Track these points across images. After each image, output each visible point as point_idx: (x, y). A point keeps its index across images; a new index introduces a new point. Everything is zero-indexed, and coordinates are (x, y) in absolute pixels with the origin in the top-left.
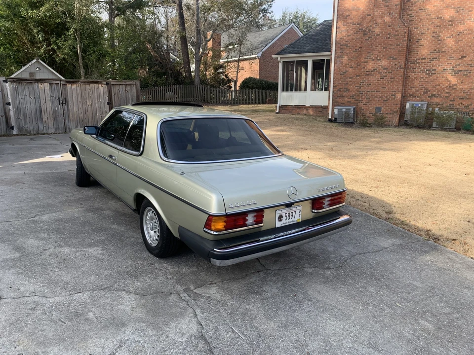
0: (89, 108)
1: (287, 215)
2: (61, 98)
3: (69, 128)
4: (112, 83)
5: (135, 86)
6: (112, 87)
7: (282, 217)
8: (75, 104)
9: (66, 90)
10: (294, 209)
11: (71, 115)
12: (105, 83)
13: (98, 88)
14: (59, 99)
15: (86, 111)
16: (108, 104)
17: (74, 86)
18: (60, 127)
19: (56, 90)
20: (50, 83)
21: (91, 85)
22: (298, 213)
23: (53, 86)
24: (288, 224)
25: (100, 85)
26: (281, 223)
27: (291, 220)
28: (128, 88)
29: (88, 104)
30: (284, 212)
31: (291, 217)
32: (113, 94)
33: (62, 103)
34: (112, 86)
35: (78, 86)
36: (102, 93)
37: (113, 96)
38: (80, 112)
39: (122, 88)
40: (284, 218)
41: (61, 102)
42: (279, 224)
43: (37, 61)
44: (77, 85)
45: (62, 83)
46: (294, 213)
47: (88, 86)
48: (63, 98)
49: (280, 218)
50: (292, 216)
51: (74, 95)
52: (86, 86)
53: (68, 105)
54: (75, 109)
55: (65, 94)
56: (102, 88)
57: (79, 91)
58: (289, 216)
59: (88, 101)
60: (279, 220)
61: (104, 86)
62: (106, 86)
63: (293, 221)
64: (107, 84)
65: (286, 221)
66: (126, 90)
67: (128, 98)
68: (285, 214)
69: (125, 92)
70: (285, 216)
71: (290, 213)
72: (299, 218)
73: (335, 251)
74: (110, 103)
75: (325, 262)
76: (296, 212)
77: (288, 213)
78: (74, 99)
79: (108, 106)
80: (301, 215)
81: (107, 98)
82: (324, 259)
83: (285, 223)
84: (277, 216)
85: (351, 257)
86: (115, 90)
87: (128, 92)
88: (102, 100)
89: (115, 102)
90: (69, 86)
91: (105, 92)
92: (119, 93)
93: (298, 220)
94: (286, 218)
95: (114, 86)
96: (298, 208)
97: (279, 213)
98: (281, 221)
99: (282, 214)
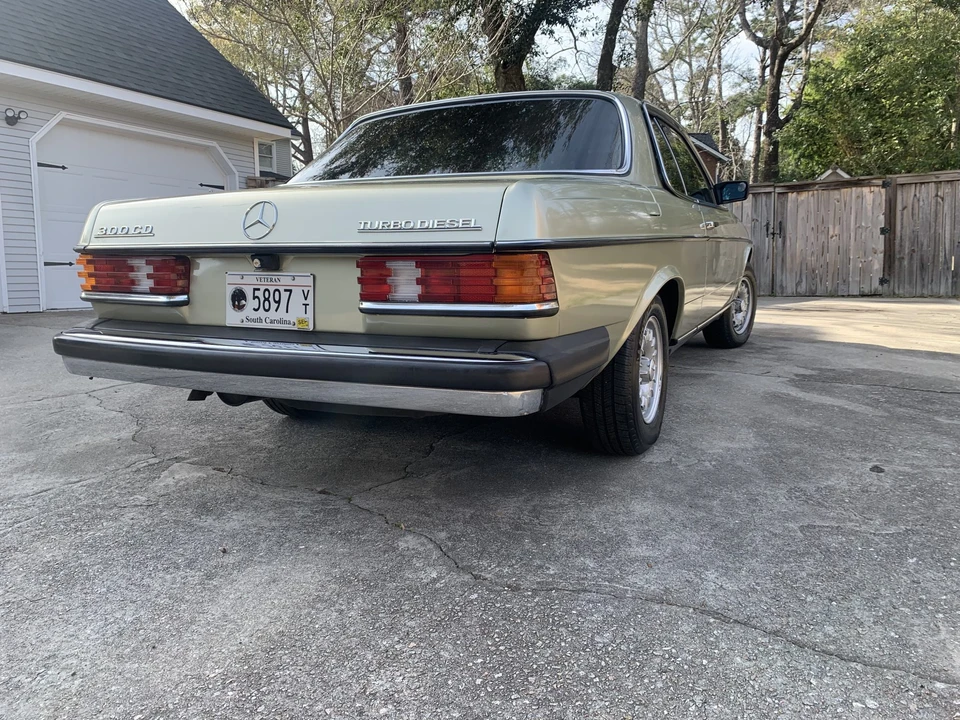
0: (833, 243)
1: (259, 294)
2: (772, 223)
3: (781, 286)
4: (901, 180)
6: (899, 193)
7: (245, 298)
8: (799, 236)
9: (784, 206)
10: (284, 279)
11: (788, 260)
12: (880, 182)
13: (860, 197)
14: (768, 225)
15: (824, 250)
16: (883, 231)
17: (804, 196)
18: (762, 284)
19: (764, 208)
20: (753, 194)
21: (844, 190)
22: (297, 295)
23: (759, 199)
24: (263, 325)
25: (866, 190)
26: (242, 315)
27: (272, 314)
28: (945, 190)
29: (831, 233)
30: (249, 277)
31: (274, 306)
32: (899, 207)
33: (773, 234)
34: (899, 187)
35: (813, 195)
36: (869, 208)
37: (899, 213)
38: (809, 253)
39: (927, 193)
40: (251, 303)
41: (771, 230)
42: (233, 318)
43: (834, 173)
44: (811, 193)
45: (778, 190)
46: (285, 296)
47: (835, 194)
48: (777, 224)
49: (238, 297)
50: (278, 302)
51: (802, 213)
52: (832, 192)
53: (784, 238)
54: (799, 245)
55: (782, 214)
56: (872, 197)
57: (812, 207)
58: (269, 300)
59: (831, 227)
60: (234, 305)
61: (876, 189)
62: (883, 191)
63: (281, 321)
64: (884, 185)
65: (256, 315)
66: (937, 195)
67: (940, 215)
68: (255, 290)
69: (933, 202)
70: (254, 298)
71: (272, 289)
72: (302, 315)
73: (632, 561)
74: (888, 231)
75: (508, 557)
76: (290, 291)
77: (262, 288)
78: (799, 222)
79: (882, 237)
80: (310, 309)
81: (882, 217)
82: (526, 553)
83: (254, 321)
84: (230, 291)
85: (634, 598)
86: (905, 197)
87: (943, 199)
88: (866, 224)
89: (902, 228)
90: (792, 196)
91: (877, 203)
92: (916, 205)
93: (301, 322)
94: (255, 303)
95: (906, 188)
96: (298, 280)
97: (232, 281)
98: (240, 308)
99: (245, 289)
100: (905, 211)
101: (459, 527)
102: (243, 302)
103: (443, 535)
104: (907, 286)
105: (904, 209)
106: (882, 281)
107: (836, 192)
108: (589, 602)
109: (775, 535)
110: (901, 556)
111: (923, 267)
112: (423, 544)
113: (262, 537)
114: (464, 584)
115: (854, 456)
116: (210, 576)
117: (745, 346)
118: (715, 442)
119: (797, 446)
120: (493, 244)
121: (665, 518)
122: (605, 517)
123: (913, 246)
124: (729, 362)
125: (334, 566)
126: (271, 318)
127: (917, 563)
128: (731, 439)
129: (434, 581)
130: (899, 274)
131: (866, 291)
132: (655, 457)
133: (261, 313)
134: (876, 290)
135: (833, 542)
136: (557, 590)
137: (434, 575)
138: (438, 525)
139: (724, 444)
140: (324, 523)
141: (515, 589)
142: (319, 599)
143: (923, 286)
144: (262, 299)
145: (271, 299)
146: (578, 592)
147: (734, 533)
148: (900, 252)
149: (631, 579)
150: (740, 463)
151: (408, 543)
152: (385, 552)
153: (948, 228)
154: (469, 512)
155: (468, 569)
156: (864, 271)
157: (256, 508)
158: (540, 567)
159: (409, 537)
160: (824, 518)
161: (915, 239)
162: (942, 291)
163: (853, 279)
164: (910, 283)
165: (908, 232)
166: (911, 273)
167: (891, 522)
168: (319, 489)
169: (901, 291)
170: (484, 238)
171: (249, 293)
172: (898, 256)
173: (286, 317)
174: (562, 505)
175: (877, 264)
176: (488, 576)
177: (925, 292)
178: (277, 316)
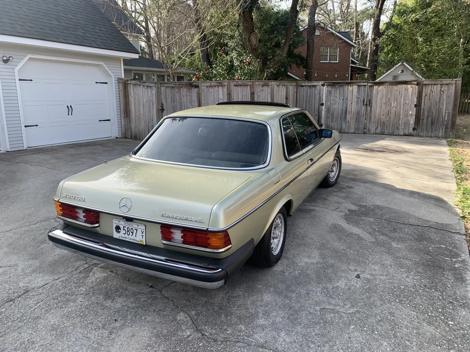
0: (393, 110)
1: (126, 229)
2: (366, 100)
3: (369, 129)
4: (425, 83)
5: (454, 85)
6: (424, 88)
7: (120, 229)
8: (378, 106)
9: (372, 92)
10: (134, 225)
11: (373, 117)
12: (416, 83)
13: (407, 89)
14: (364, 100)
15: (389, 113)
16: (416, 106)
17: (381, 87)
18: (360, 128)
19: (363, 92)
20: (358, 86)
21: (400, 86)
22: (139, 232)
23: (360, 88)
24: (127, 240)
25: (409, 86)
26: (120, 235)
27: (130, 236)
28: (445, 88)
29: (392, 106)
30: (122, 224)
31: (131, 234)
32: (424, 95)
33: (366, 105)
34: (424, 86)
35: (385, 87)
36: (410, 94)
37: (423, 98)
38: (382, 114)
39: (436, 89)
40: (122, 232)
41: (365, 103)
42: (116, 235)
43: (402, 64)
44: (384, 86)
45: (369, 84)
46: (135, 231)
47: (395, 88)
48: (368, 100)
49: (118, 229)
50: (133, 233)
51: (379, 96)
52: (394, 87)
53: (371, 107)
54: (378, 111)
55: (371, 96)
56: (411, 90)
57: (384, 93)
58: (129, 231)
59: (392, 103)
60: (116, 231)
61: (414, 86)
62: (417, 87)
63: (133, 240)
64: (418, 84)
66: (441, 90)
67: (442, 100)
68: (124, 227)
69: (439, 93)
70: (124, 230)
71: (130, 228)
72: (141, 239)
73: (258, 327)
74: (418, 106)
75: (215, 324)
76: (137, 230)
77: (127, 227)
78: (378, 100)
79: (415, 108)
80: (144, 237)
81: (416, 99)
82: (222, 322)
83: (124, 237)
84: (114, 225)
85: (254, 345)
86: (427, 90)
87: (443, 92)
88: (408, 102)
89: (424, 105)
90: (375, 87)
91: (414, 93)
92: (431, 94)
93: (141, 241)
94: (124, 232)
95: (427, 86)
96: (140, 227)
97: (116, 222)
98: (119, 232)
99: (120, 226)
100: (426, 97)
101: (199, 308)
103: (193, 313)
104: (425, 132)
105: (425, 96)
106: (414, 129)
107: (396, 86)
108: (239, 347)
109: (310, 313)
110: (349, 325)
111: (432, 123)
112: (186, 318)
113: (129, 312)
114: (198, 338)
115: (352, 268)
116: (111, 333)
117: (335, 186)
118: (303, 258)
119: (333, 262)
120: (207, 229)
121: (274, 304)
122: (253, 303)
123: (429, 113)
124: (325, 199)
125: (154, 328)
126: (130, 238)
127: (354, 328)
128: (309, 257)
129: (189, 336)
130: (422, 126)
131: (407, 133)
132: (278, 268)
133: (126, 235)
134: (411, 133)
135: (329, 316)
136: (229, 341)
137: (188, 334)
138: (192, 307)
139: (306, 260)
140: (151, 304)
141: (215, 341)
142: (149, 345)
143: (432, 132)
144: (127, 231)
146: (236, 342)
147: (296, 312)
148: (423, 116)
149: (255, 336)
150: (309, 272)
151: (181, 316)
152: (172, 321)
153: (445, 106)
154: (204, 299)
155: (200, 331)
156: (407, 124)
157: (126, 295)
158: (226, 330)
159: (182, 314)
160: (330, 304)
161: (430, 110)
162: (440, 135)
163: (401, 127)
164: (426, 130)
165: (427, 106)
166: (427, 125)
167: (353, 306)
168: (150, 285)
169: (422, 134)
170: (204, 227)
171: (122, 228)
172: (421, 118)
173: (135, 238)
174: (239, 296)
175: (412, 121)
176: (207, 334)
177: (433, 135)
178: (132, 237)
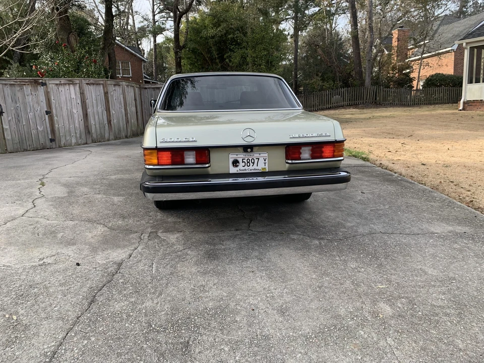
1: (245, 161)
7: (238, 162)
10: (256, 155)
22: (261, 160)
24: (247, 171)
26: (238, 169)
27: (251, 167)
30: (240, 156)
31: (251, 164)
40: (241, 164)
42: (233, 170)
46: (256, 160)
49: (235, 163)
50: (254, 163)
60: (233, 165)
63: (255, 169)
65: (244, 168)
68: (243, 159)
70: (243, 162)
71: (250, 159)
72: (264, 167)
76: (259, 159)
77: (246, 159)
80: (267, 164)
83: (243, 170)
84: (231, 161)
93: (263, 169)
94: (244, 164)
96: (262, 155)
97: (232, 157)
98: (237, 166)
99: (238, 159)
102: (238, 164)
120: (336, 140)
126: (250, 169)
133: (246, 167)
141: (341, 240)
144: (246, 162)
145: (250, 162)
170: (332, 139)
171: (240, 160)
173: (257, 168)
178: (253, 168)
